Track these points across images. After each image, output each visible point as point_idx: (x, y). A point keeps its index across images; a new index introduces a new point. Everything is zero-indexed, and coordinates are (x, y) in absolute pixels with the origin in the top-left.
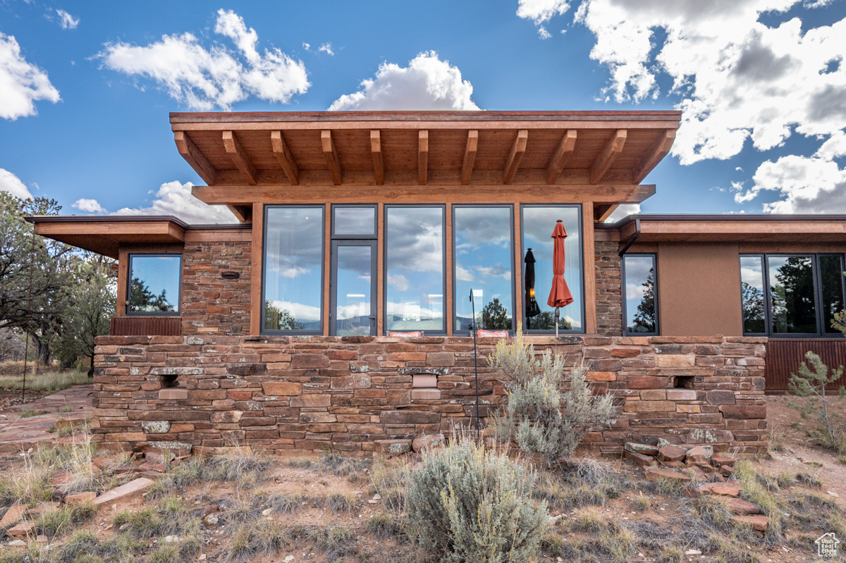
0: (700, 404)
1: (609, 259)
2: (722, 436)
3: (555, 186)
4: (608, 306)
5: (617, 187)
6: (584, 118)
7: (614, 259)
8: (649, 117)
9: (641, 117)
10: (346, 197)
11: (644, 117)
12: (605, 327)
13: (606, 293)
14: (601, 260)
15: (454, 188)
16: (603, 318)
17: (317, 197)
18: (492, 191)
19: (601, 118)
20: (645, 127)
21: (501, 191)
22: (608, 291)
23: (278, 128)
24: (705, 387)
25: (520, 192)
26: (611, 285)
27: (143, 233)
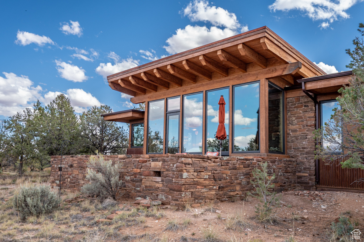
0: (162, 183)
1: (308, 106)
2: (168, 198)
3: (247, 73)
4: (307, 135)
5: (277, 67)
6: (222, 43)
7: (310, 106)
8: (250, 34)
9: (246, 35)
10: (171, 94)
11: (248, 35)
12: (304, 148)
13: (306, 127)
14: (304, 107)
15: (206, 83)
16: (304, 143)
17: (162, 96)
18: (221, 81)
19: (230, 41)
20: (249, 40)
21: (224, 81)
22: (307, 126)
23: (130, 75)
24: (164, 176)
25: (232, 79)
26: (309, 122)
27: (126, 117)
